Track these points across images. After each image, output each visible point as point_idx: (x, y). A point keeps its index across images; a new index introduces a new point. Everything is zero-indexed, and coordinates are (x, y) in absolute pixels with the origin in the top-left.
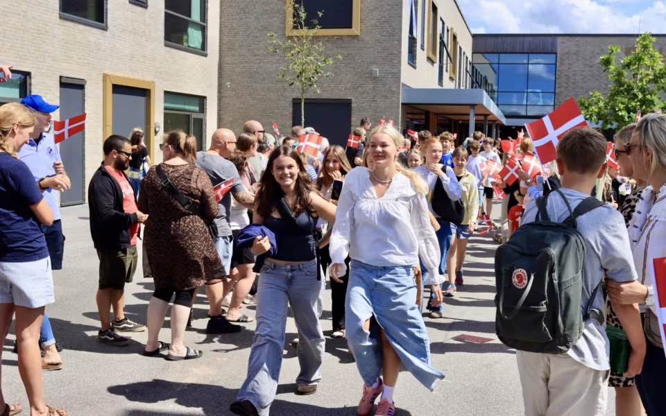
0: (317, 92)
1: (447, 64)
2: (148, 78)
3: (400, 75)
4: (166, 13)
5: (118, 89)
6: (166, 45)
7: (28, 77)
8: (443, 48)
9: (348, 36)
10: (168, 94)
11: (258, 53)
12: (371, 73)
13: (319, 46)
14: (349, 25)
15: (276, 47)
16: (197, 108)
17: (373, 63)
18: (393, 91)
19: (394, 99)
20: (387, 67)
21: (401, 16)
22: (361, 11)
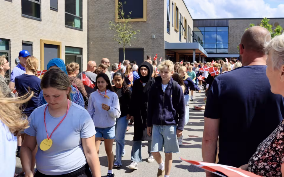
0: (130, 45)
1: (183, 32)
2: (58, 41)
3: (164, 37)
4: (66, 14)
5: (46, 46)
6: (66, 27)
7: (9, 41)
8: (181, 25)
9: (142, 22)
10: (67, 47)
11: (104, 29)
12: (152, 36)
13: (130, 26)
14: (142, 17)
15: (112, 27)
16: (79, 53)
17: (152, 32)
18: (161, 44)
19: (161, 47)
20: (158, 35)
21: (164, 13)
22: (147, 11)
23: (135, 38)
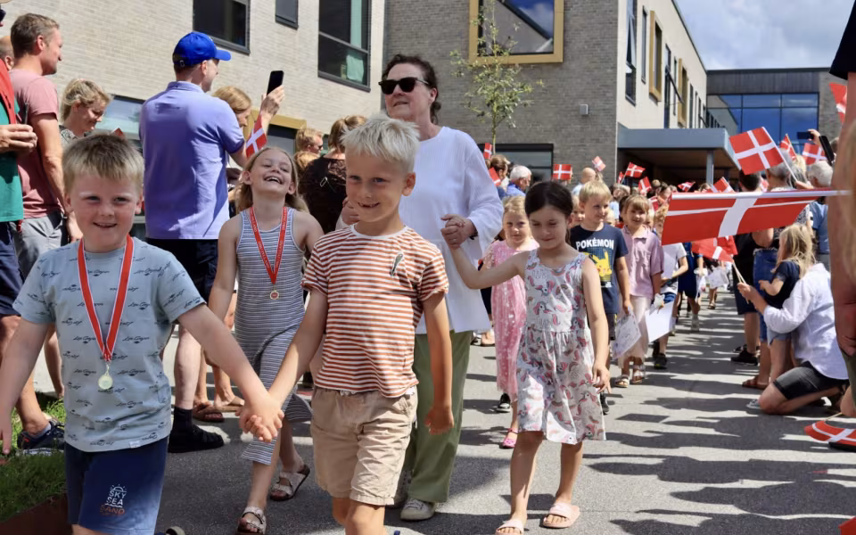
1: (674, 104)
2: (299, 117)
3: (615, 112)
4: (321, 38)
6: (320, 76)
8: (669, 82)
9: (549, 64)
12: (578, 109)
14: (550, 50)
15: (460, 69)
17: (582, 96)
18: (607, 133)
19: (608, 143)
20: (599, 103)
21: (616, 37)
22: (565, 31)
23: (528, 102)
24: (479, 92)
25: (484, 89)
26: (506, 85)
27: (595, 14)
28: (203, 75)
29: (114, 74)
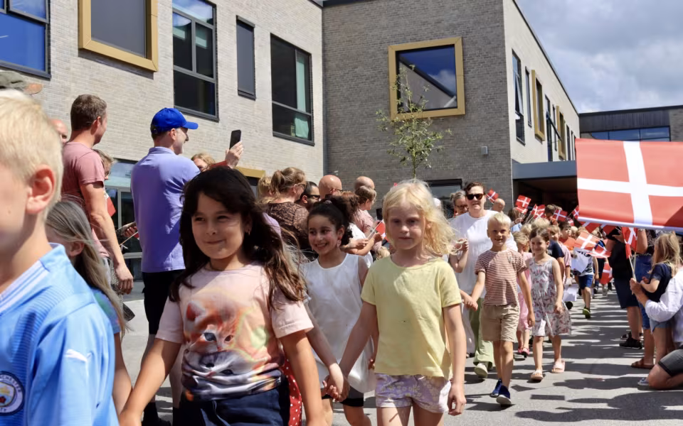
0: (428, 166)
1: (555, 142)
2: (260, 169)
3: (509, 151)
4: (273, 105)
6: (274, 135)
8: (550, 126)
9: (454, 116)
11: (364, 139)
12: (479, 150)
13: (427, 121)
14: (454, 105)
15: (385, 125)
17: (480, 141)
18: (503, 168)
19: (505, 175)
20: (496, 144)
21: (506, 92)
22: (465, 90)
23: (440, 147)
24: (400, 142)
25: (404, 139)
26: (420, 135)
27: (488, 75)
28: (173, 140)
29: (113, 142)
